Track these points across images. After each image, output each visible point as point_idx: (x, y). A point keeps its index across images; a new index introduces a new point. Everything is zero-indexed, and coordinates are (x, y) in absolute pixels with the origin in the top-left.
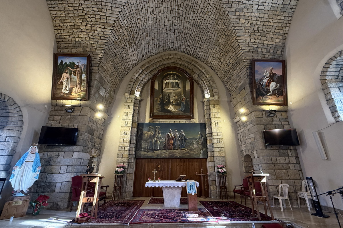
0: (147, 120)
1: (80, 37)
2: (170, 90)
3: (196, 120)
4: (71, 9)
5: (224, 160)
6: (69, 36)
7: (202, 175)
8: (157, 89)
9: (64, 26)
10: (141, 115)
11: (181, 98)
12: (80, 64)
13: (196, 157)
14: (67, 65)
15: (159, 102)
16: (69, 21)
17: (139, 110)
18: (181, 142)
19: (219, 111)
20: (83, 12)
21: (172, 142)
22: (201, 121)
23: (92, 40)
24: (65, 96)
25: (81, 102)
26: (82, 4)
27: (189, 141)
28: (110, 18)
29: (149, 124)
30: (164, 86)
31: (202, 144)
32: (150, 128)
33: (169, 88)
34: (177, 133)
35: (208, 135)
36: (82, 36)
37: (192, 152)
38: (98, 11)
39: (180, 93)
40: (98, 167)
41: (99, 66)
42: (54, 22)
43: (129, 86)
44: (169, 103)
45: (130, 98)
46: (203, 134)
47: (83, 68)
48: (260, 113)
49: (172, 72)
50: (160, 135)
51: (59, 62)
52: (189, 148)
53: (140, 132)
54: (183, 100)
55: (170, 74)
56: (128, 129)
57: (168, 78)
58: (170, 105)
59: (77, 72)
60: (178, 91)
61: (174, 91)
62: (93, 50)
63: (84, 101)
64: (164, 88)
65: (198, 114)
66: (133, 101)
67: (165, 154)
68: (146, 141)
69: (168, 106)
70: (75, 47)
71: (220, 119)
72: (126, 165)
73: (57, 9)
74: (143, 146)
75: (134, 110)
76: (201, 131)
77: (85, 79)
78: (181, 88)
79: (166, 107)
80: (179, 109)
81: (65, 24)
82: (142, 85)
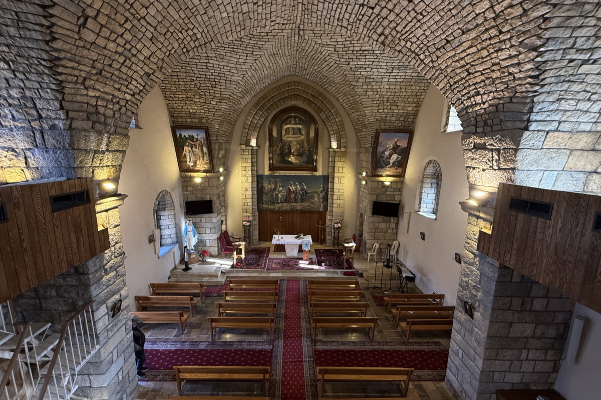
0: (267, 172)
1: (193, 108)
2: (290, 137)
3: (319, 173)
4: (181, 83)
5: (342, 215)
6: (182, 106)
7: (320, 226)
8: (276, 136)
9: (175, 97)
10: (259, 166)
11: (303, 147)
12: (199, 137)
13: (316, 210)
14: (187, 139)
15: (278, 152)
16: (180, 93)
17: (256, 162)
18: (302, 195)
19: (345, 165)
20: (196, 86)
21: (293, 196)
22: (325, 173)
23: (208, 112)
24: (191, 168)
25: (207, 174)
26: (193, 80)
27: (310, 195)
28: (225, 93)
29: (269, 176)
30: (284, 133)
31: (323, 198)
32: (270, 180)
33: (289, 136)
34: (298, 187)
35: (329, 190)
36: (196, 108)
37: (312, 205)
38: (212, 87)
39: (303, 140)
40: (226, 219)
41: (217, 137)
42: (164, 93)
43: (244, 134)
44: (290, 153)
45: (246, 149)
46: (326, 188)
47: (202, 141)
48: (376, 184)
49: (293, 114)
50: (281, 188)
51: (178, 135)
52: (310, 202)
53: (260, 185)
54: (306, 149)
55: (291, 117)
56: (249, 185)
57: (288, 122)
58: (291, 156)
59: (197, 146)
60: (300, 138)
61: (296, 139)
62: (210, 121)
63: (210, 174)
64: (284, 135)
65: (322, 164)
66: (250, 153)
67: (286, 206)
68: (267, 194)
69: (289, 156)
70: (190, 117)
71: (343, 175)
72: (251, 219)
73: (166, 82)
74: (264, 199)
75: (252, 163)
76: (324, 184)
77: (207, 152)
78: (303, 135)
79: (286, 158)
80: (301, 159)
81: (177, 96)
82: (258, 129)
